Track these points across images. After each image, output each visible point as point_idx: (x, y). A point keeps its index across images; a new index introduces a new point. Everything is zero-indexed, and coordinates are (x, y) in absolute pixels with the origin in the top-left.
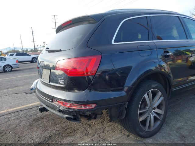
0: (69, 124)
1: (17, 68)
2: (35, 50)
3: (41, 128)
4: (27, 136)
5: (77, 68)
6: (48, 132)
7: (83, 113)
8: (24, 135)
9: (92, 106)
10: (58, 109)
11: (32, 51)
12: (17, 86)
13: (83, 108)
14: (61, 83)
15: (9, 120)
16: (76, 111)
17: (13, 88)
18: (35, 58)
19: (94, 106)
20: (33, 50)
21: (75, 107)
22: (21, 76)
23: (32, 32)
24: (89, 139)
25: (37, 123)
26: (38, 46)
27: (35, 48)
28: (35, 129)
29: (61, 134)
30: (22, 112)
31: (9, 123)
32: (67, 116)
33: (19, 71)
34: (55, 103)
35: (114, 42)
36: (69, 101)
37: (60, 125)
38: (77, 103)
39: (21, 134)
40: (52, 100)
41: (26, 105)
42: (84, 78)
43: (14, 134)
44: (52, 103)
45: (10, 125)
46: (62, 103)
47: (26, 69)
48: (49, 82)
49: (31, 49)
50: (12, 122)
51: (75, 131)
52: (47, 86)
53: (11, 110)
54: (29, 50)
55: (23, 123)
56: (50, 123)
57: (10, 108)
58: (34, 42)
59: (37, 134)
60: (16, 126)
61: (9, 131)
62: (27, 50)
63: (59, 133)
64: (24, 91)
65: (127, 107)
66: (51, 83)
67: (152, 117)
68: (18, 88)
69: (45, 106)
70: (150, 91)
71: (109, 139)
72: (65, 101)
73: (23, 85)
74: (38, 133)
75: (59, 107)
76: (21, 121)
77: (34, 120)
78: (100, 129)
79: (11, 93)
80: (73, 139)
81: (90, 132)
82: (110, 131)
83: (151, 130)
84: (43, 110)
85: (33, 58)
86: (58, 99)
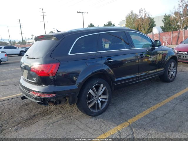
0: (48, 107)
1: (6, 61)
2: (23, 42)
3: (28, 110)
4: (18, 115)
5: (44, 70)
6: (33, 113)
7: (49, 100)
8: (15, 115)
9: (53, 95)
10: (32, 97)
11: (19, 43)
12: (7, 79)
13: (47, 96)
14: (34, 80)
15: (3, 106)
16: (43, 98)
17: (3, 80)
18: (23, 51)
19: (54, 95)
20: (21, 42)
21: (43, 96)
22: (10, 70)
23: (20, 24)
24: (61, 116)
25: (25, 107)
26: (26, 38)
27: (23, 40)
28: (23, 111)
29: (42, 114)
30: (13, 100)
31: (4, 107)
32: (38, 101)
33: (8, 65)
34: (31, 93)
35: (70, 53)
36: (39, 92)
37: (42, 108)
38: (43, 93)
39: (13, 114)
40: (29, 91)
41: (16, 94)
42: (49, 77)
43: (8, 115)
44: (29, 93)
45: (4, 109)
46: (35, 93)
47: (14, 63)
48: (28, 79)
49: (19, 41)
50: (5, 106)
51: (52, 112)
52: (26, 81)
53: (4, 98)
54: (17, 42)
55: (14, 107)
56: (35, 107)
57: (3, 96)
58: (22, 34)
59: (24, 114)
60: (9, 109)
61: (4, 112)
62: (15, 42)
63: (41, 114)
64: (13, 83)
65: (78, 95)
66: (28, 80)
67: (99, 102)
68: (8, 80)
69: (25, 95)
70: (93, 87)
71: (74, 116)
72: (36, 92)
73: (12, 78)
74: (26, 113)
75: (33, 96)
76: (13, 106)
77: (22, 105)
78: (69, 110)
79: (2, 85)
80: (50, 116)
81: (62, 112)
82: (76, 112)
83: (100, 110)
84: (23, 98)
85: (21, 51)
86: (32, 90)
